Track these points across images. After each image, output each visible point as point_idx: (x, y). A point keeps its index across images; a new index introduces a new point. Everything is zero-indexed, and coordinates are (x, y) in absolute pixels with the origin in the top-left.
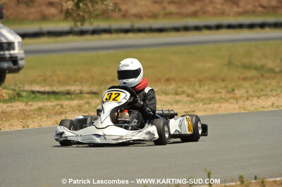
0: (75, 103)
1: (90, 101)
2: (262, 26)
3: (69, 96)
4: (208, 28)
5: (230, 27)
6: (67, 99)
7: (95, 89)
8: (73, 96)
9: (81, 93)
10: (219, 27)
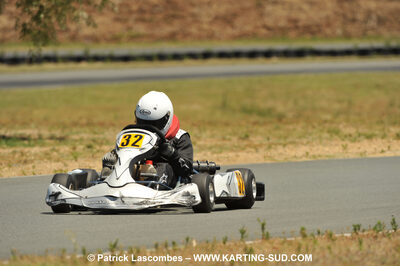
0: (36, 150)
1: (57, 148)
2: (268, 54)
3: (26, 142)
4: (193, 56)
5: (222, 55)
6: (25, 146)
7: (58, 133)
8: (32, 142)
9: (40, 137)
10: (207, 55)
